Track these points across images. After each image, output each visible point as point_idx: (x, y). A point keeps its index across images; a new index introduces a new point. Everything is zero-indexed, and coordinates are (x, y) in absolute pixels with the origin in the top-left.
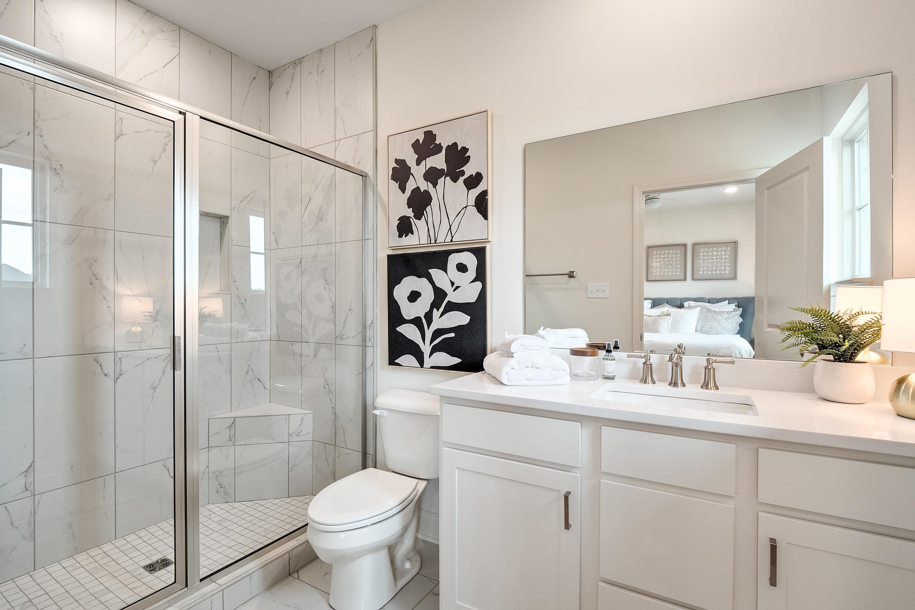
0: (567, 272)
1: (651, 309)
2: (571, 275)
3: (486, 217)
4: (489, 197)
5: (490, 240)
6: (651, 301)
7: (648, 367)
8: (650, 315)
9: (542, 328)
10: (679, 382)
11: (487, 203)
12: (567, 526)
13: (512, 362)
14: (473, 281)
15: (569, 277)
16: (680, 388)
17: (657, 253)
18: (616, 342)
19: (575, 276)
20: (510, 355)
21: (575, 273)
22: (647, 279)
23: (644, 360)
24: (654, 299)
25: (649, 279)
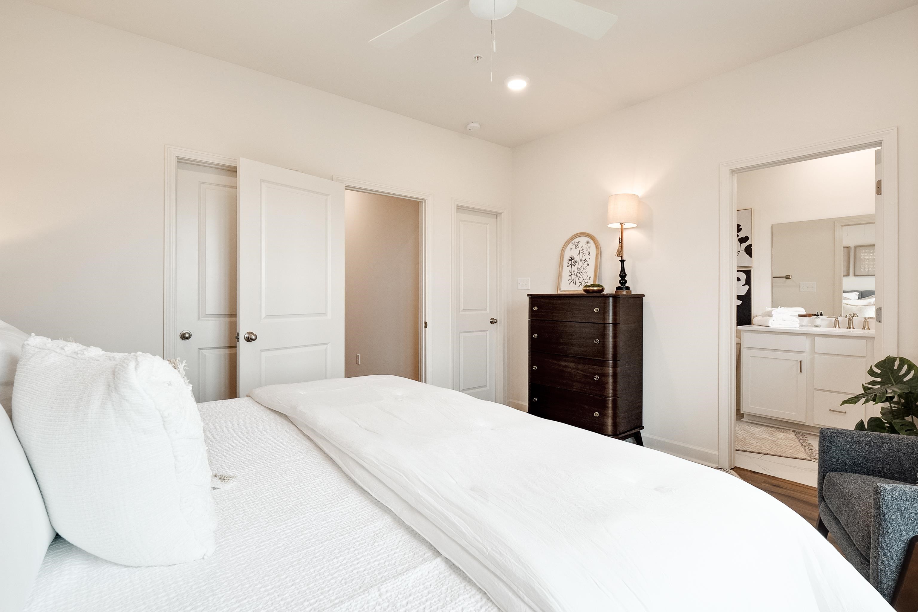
0: (785, 275)
1: (859, 300)
2: (788, 277)
3: (751, 256)
4: (753, 247)
5: (753, 266)
6: (858, 293)
7: (837, 322)
8: (856, 305)
9: (779, 307)
10: (852, 327)
11: (752, 250)
12: (801, 371)
13: (773, 318)
14: (744, 285)
15: (786, 279)
16: (852, 330)
17: (865, 251)
18: (821, 312)
19: (790, 278)
20: (772, 316)
21: (790, 276)
22: (854, 273)
23: (835, 319)
24: (862, 291)
25: (857, 274)
